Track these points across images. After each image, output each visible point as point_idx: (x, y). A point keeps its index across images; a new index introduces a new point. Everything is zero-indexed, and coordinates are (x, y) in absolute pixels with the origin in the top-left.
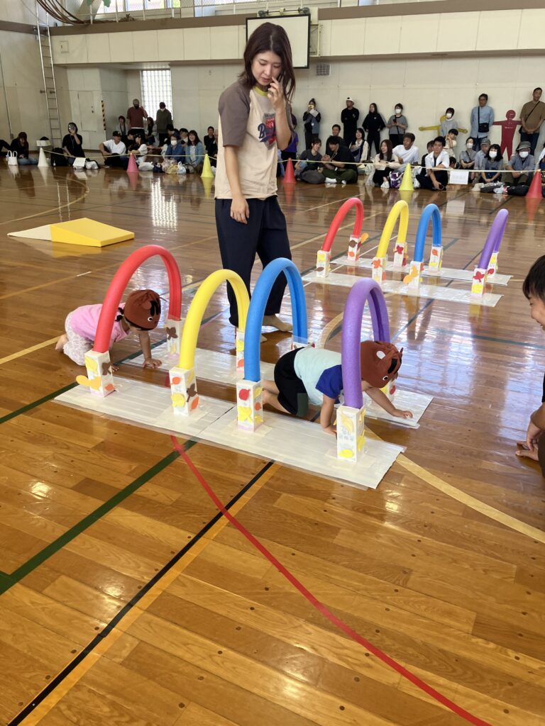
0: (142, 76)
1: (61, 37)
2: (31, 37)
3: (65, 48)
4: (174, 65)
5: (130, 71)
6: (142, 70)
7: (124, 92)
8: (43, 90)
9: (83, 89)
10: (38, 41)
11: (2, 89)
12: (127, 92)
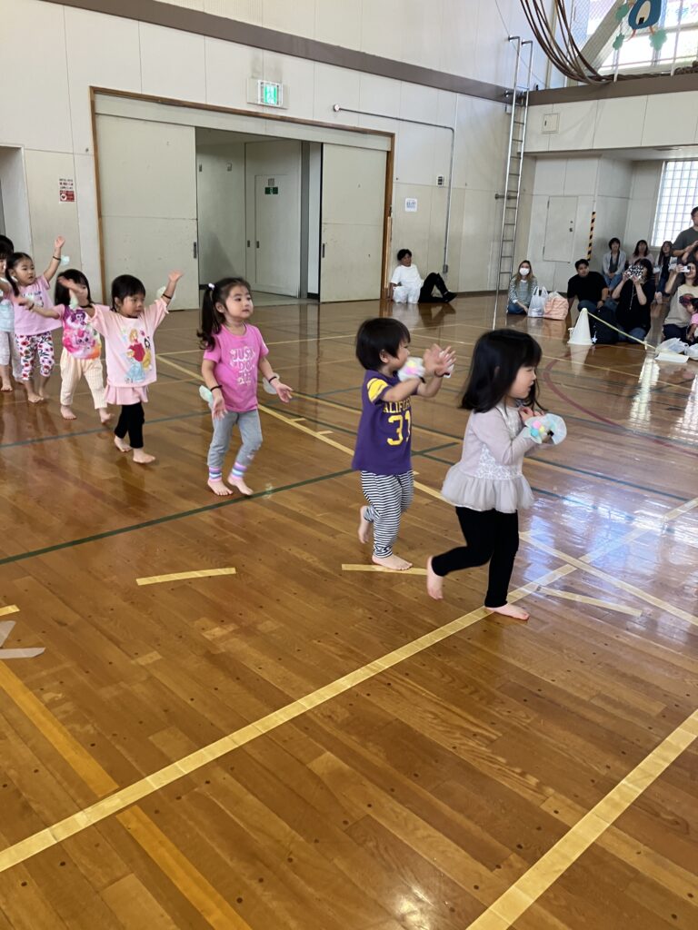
0: (665, 171)
1: (548, 108)
2: (500, 106)
3: (551, 127)
5: (644, 162)
6: (667, 161)
7: (625, 198)
8: (500, 194)
9: (561, 193)
10: (511, 114)
11: (447, 190)
12: (628, 198)
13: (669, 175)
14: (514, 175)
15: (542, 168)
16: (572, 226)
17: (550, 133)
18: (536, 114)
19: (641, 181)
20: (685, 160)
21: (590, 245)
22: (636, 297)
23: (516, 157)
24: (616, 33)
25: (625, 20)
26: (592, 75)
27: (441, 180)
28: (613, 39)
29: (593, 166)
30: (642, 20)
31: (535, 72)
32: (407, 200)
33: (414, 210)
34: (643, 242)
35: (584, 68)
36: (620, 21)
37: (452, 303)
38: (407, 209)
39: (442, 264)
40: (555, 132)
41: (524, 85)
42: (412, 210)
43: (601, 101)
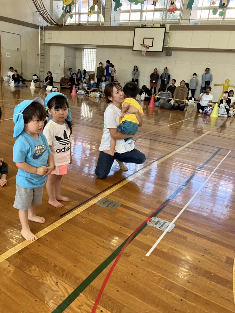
0: (83, 51)
1: (49, 31)
2: (36, 30)
3: (50, 37)
4: (98, 46)
5: (78, 48)
6: (84, 48)
7: (74, 58)
8: (38, 54)
9: (56, 55)
10: (39, 32)
11: (20, 52)
13: (84, 52)
14: (42, 49)
16: (59, 64)
18: (47, 33)
19: (78, 53)
20: (87, 48)
21: (64, 69)
23: (42, 44)
25: (64, 10)
26: (56, 24)
27: (17, 49)
30: (68, 11)
32: (7, 53)
33: (10, 56)
35: (52, 21)
38: (7, 56)
39: (21, 72)
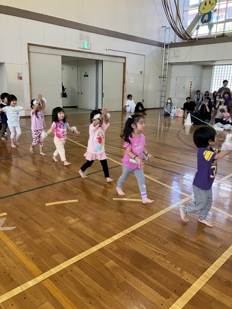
1: (175, 49)
2: (160, 48)
5: (207, 66)
6: (214, 65)
7: (201, 77)
8: (160, 76)
9: (180, 76)
10: (163, 51)
11: (143, 75)
12: (202, 77)
13: (215, 70)
14: (165, 70)
15: (174, 68)
16: (184, 86)
17: (177, 56)
18: (172, 51)
19: (206, 72)
20: (220, 65)
21: (190, 92)
22: (206, 109)
23: (166, 64)
24: (197, 25)
25: (200, 20)
26: (189, 38)
27: (141, 72)
28: (196, 27)
29: (190, 67)
30: (205, 20)
31: (171, 37)
32: (130, 79)
33: (133, 82)
34: (207, 92)
35: (187, 36)
36: (198, 21)
37: (146, 112)
38: (130, 82)
39: (142, 99)
40: (178, 56)
41: (168, 41)
42: (132, 82)
43: (192, 46)
